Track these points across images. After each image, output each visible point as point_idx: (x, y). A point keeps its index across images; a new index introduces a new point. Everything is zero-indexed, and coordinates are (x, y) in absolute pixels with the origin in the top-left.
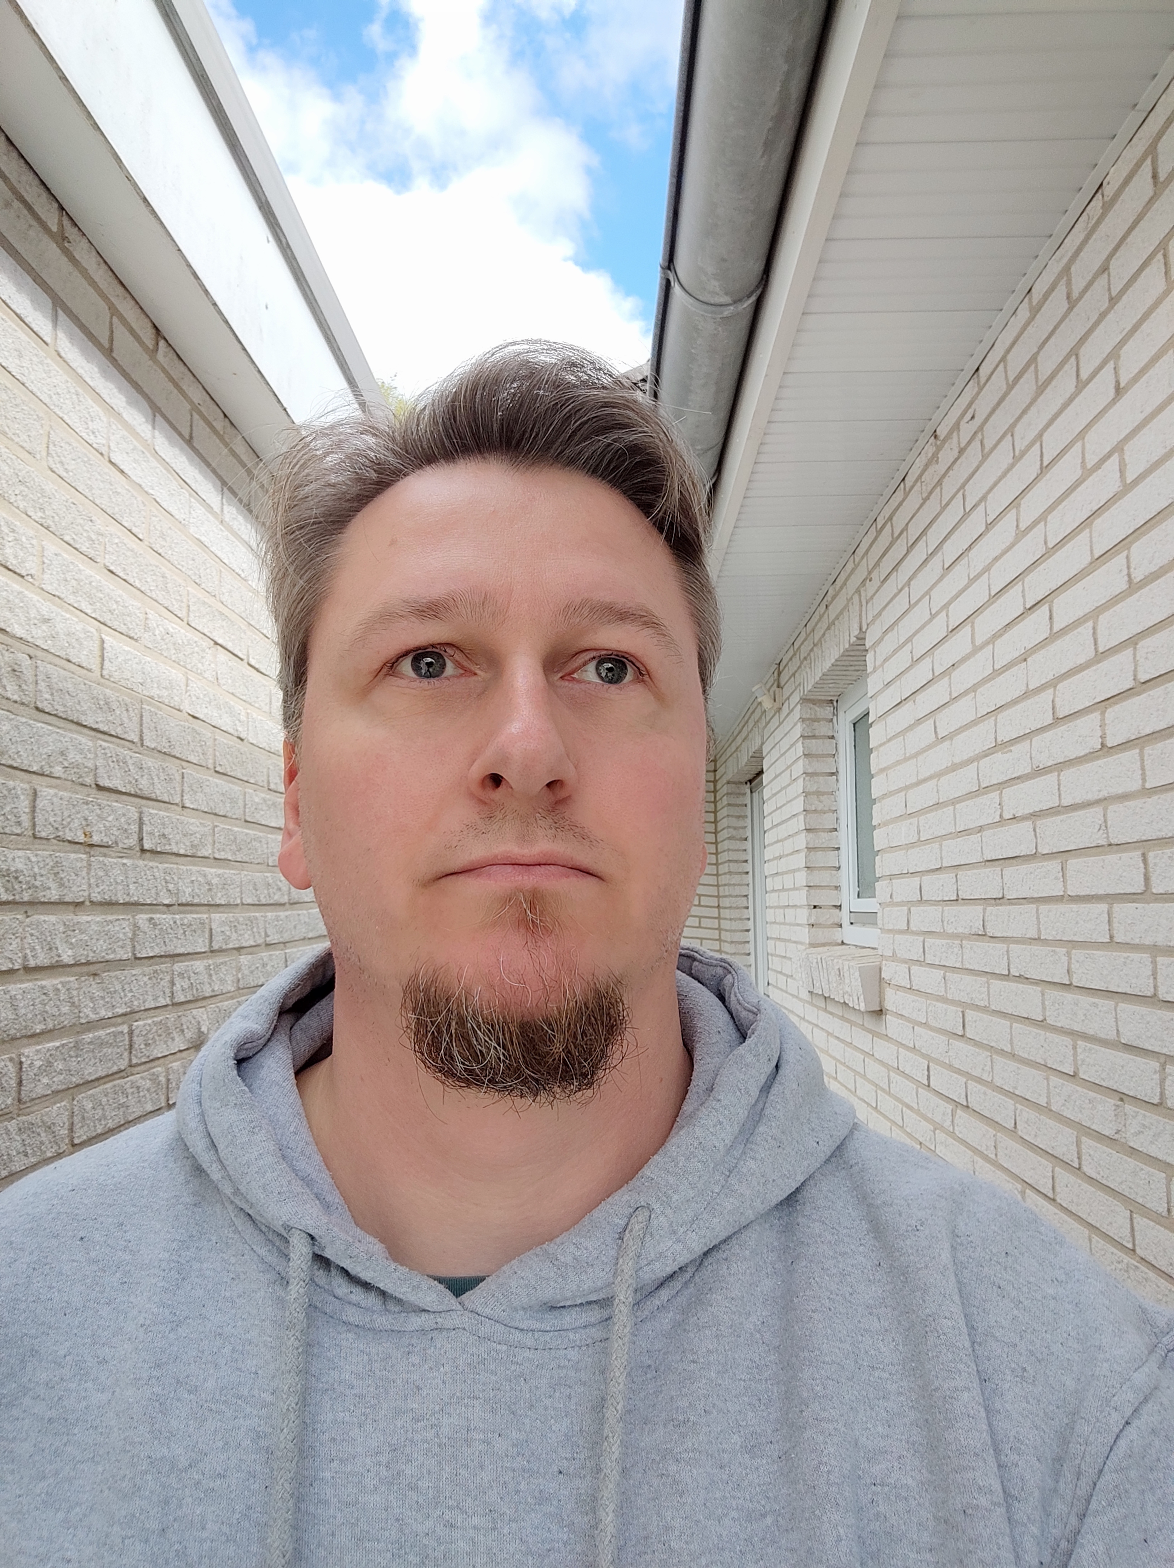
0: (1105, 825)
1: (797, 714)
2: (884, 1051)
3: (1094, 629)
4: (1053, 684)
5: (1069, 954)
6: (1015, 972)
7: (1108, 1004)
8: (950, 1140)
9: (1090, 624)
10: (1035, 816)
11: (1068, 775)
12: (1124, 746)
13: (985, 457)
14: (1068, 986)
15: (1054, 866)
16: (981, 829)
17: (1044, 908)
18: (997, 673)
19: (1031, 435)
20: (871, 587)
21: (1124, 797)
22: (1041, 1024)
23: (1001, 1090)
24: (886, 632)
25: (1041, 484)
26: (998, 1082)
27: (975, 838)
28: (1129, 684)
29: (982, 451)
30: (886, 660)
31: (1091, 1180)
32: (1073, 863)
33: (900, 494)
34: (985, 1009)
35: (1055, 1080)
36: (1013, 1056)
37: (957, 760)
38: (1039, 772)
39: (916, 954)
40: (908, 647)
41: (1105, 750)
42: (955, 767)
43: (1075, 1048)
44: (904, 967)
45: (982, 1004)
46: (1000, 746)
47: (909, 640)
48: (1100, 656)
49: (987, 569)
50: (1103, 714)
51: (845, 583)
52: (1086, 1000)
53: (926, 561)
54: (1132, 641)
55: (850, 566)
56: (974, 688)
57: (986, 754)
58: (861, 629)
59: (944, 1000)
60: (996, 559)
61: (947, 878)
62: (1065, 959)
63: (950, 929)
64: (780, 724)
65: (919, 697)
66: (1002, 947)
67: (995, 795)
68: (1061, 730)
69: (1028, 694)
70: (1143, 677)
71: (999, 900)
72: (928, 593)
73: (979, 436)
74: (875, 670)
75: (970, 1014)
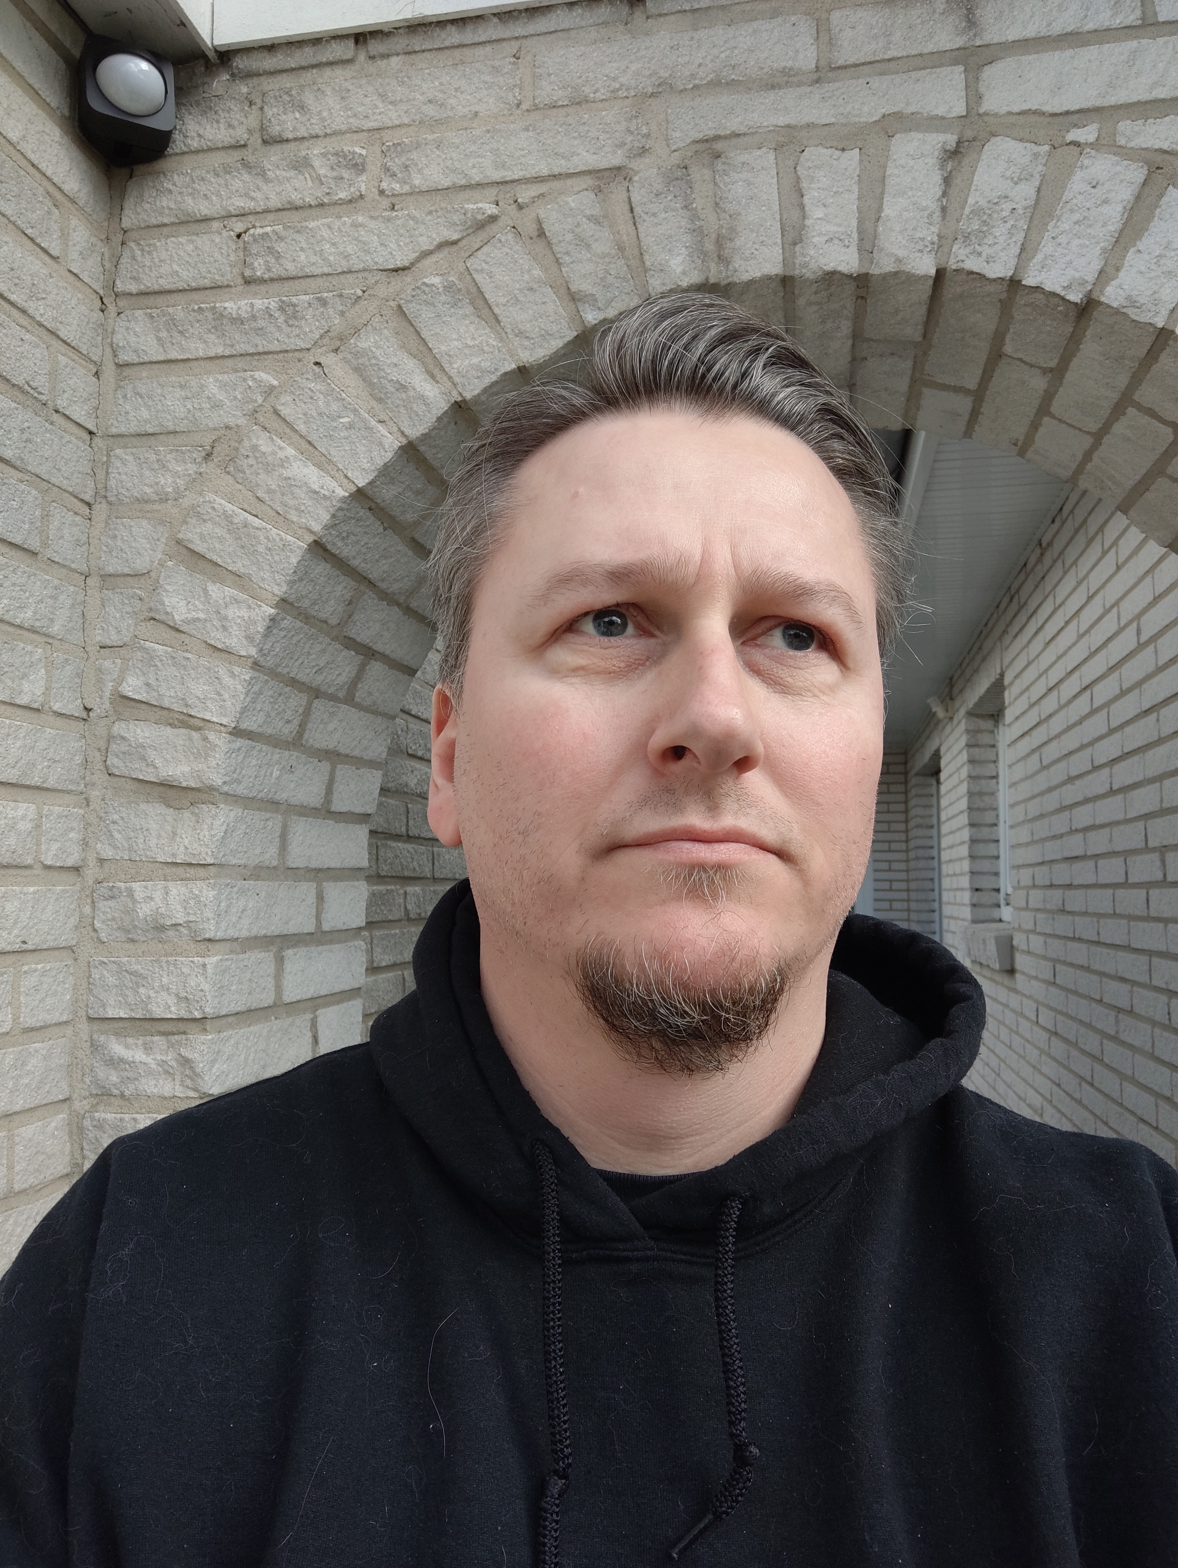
0: (1111, 841)
1: (962, 726)
2: (1014, 1001)
3: (1108, 713)
4: (1091, 743)
5: (1098, 922)
6: (1077, 936)
7: (1112, 952)
8: (1049, 1060)
9: (1106, 710)
10: (1085, 830)
11: (1099, 804)
12: (1120, 791)
13: (1065, 573)
14: (1098, 943)
15: (1091, 864)
16: (1061, 836)
17: (1089, 891)
18: (1070, 728)
19: (1084, 572)
20: (1008, 639)
21: (1118, 823)
22: (1088, 969)
23: (1071, 1018)
24: (1016, 677)
25: (1088, 608)
26: (1070, 1012)
27: (1059, 842)
28: (1119, 753)
29: (1064, 567)
30: (1016, 699)
31: (1108, 1066)
32: (1101, 863)
33: (1022, 576)
34: (1064, 963)
35: (1094, 1005)
36: (1076, 993)
37: (1052, 784)
38: (1087, 801)
39: (1030, 926)
40: (1027, 694)
41: (1112, 792)
42: (1050, 790)
43: (1101, 982)
44: (1024, 936)
45: (1062, 959)
46: (1071, 780)
47: (1027, 688)
48: (1111, 731)
49: (1065, 653)
50: (1111, 769)
51: (992, 629)
52: (1105, 950)
53: (1036, 633)
54: (1121, 727)
55: (995, 616)
56: (1058, 736)
57: (1064, 783)
58: (1002, 669)
59: (1044, 958)
60: (1070, 648)
61: (1045, 868)
62: (1096, 925)
63: (1048, 907)
64: (953, 730)
65: (1034, 733)
66: (1070, 918)
67: (1067, 813)
68: (1095, 774)
69: (1083, 747)
70: (1126, 751)
71: (1070, 886)
72: (1038, 656)
73: (1062, 557)
74: (1010, 704)
75: (1058, 967)
